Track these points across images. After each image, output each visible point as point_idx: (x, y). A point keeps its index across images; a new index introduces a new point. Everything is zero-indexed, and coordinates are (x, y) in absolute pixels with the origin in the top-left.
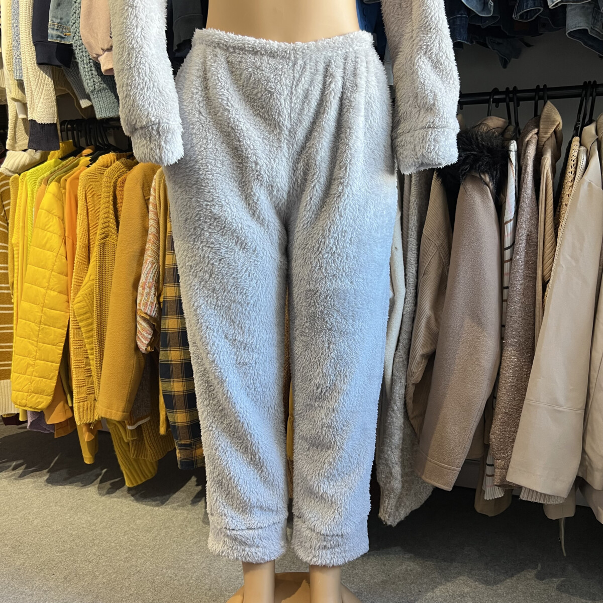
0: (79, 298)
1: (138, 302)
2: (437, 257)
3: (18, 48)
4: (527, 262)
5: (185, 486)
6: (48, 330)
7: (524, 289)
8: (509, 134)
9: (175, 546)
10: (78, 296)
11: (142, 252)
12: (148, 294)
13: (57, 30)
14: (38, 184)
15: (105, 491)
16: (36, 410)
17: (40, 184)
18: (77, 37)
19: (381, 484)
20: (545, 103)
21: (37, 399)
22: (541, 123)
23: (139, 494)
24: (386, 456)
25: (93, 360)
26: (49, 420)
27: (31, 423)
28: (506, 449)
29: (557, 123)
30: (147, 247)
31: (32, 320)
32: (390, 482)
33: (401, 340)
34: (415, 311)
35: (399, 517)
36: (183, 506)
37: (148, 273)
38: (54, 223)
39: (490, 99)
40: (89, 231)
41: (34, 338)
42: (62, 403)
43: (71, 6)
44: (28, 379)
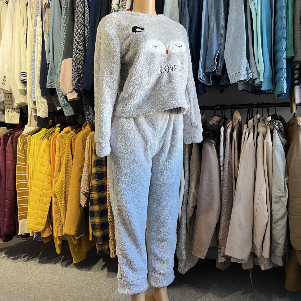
0: (57, 186)
1: (81, 187)
2: (196, 169)
3: (34, 89)
4: (229, 171)
5: (98, 262)
6: (43, 199)
7: (228, 182)
8: (221, 124)
9: (96, 287)
10: (56, 184)
11: (82, 167)
12: (85, 184)
13: (50, 84)
15: (65, 265)
16: (38, 232)
17: (40, 140)
18: (58, 86)
19: (178, 258)
20: (235, 111)
21: (38, 227)
22: (233, 119)
23: (79, 266)
24: (180, 246)
25: (62, 210)
26: (43, 236)
27: (35, 237)
28: (225, 242)
29: (239, 119)
30: (84, 165)
31: (37, 195)
32: (181, 256)
33: (184, 201)
34: (189, 190)
35: (185, 271)
36: (98, 271)
37: (85, 176)
38: (46, 156)
39: (215, 108)
40: (60, 158)
41: (38, 202)
42: (48, 228)
43: (55, 75)
44: (35, 219)
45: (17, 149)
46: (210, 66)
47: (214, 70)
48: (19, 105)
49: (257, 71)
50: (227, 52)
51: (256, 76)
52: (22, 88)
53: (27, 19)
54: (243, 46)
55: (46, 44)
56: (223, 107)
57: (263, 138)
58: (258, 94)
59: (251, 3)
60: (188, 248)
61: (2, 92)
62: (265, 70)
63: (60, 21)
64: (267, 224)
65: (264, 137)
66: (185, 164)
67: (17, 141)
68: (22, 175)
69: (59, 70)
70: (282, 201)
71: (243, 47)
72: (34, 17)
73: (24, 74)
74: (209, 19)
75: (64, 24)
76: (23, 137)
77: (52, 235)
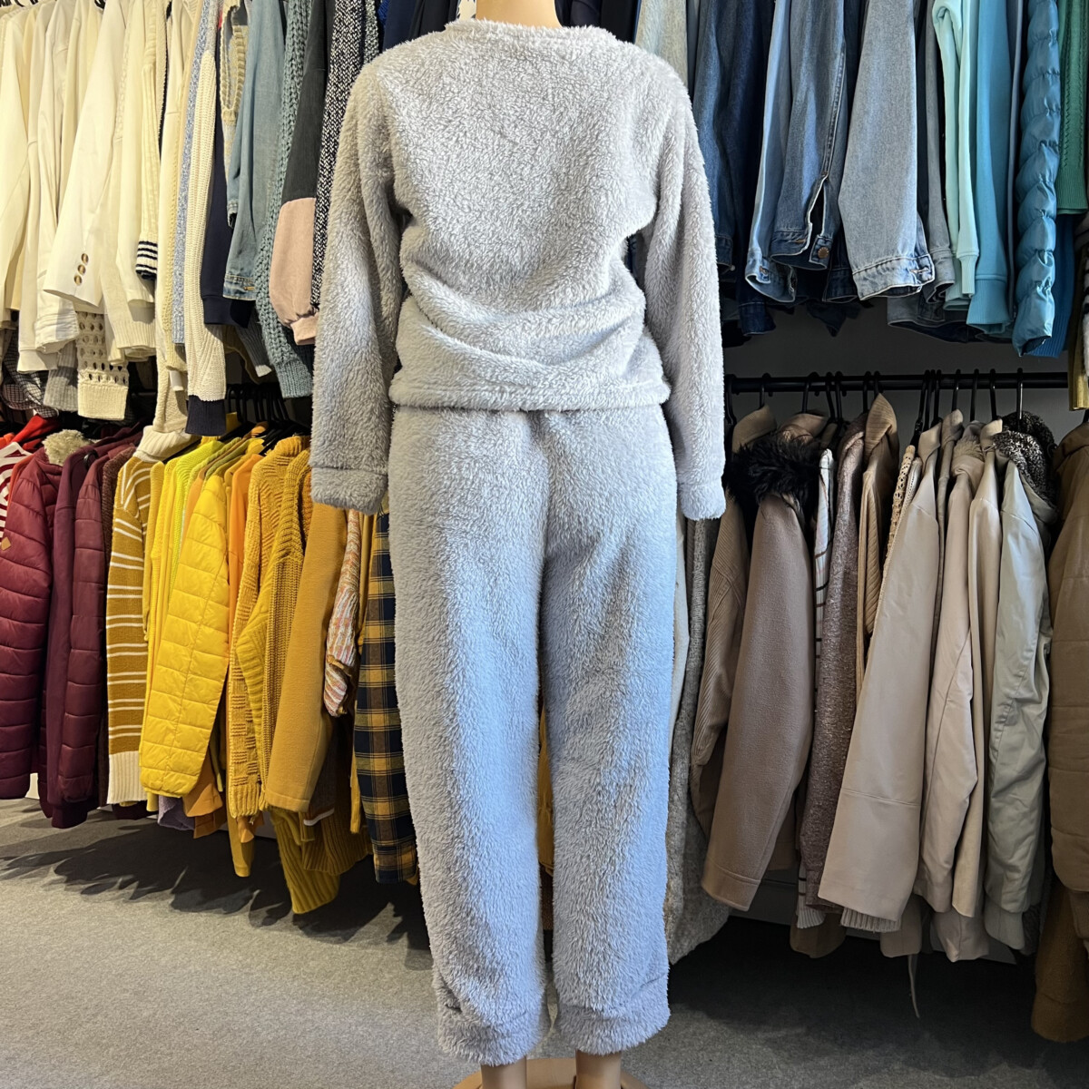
0: (245, 638)
1: (329, 645)
2: (729, 597)
3: (181, 303)
4: (844, 607)
5: (378, 916)
6: (198, 682)
7: (841, 643)
8: (825, 443)
9: (366, 996)
10: (242, 634)
11: (337, 576)
12: (344, 635)
13: (236, 284)
14: (191, 477)
15: (260, 921)
16: (175, 796)
17: (195, 478)
18: (263, 294)
20: (876, 396)
21: (176, 780)
22: (868, 424)
23: (311, 926)
25: (260, 725)
26: (191, 810)
27: (165, 814)
28: (821, 856)
29: (888, 426)
30: (343, 570)
31: (177, 667)
33: (684, 706)
34: (702, 668)
36: (376, 944)
37: (344, 606)
38: (214, 534)
39: (806, 386)
40: (261, 544)
41: (178, 693)
42: (209, 787)
43: (256, 254)
44: (165, 750)
45: (115, 506)
46: (789, 237)
47: (804, 252)
48: (126, 357)
49: (954, 257)
50: (851, 189)
51: (947, 277)
52: (138, 296)
53: (167, 59)
54: (908, 168)
55: (226, 145)
56: (836, 383)
57: (968, 493)
58: (960, 341)
59: (941, 20)
60: (693, 871)
61: (72, 307)
62: (980, 253)
63: (279, 70)
64: (971, 795)
65: (973, 490)
66: (693, 575)
67: (116, 480)
68: (128, 599)
69: (267, 237)
70: (1029, 719)
71: (905, 174)
72: (189, 54)
73: (147, 250)
74: (793, 73)
75: (292, 78)
76: (135, 467)
77: (221, 813)
